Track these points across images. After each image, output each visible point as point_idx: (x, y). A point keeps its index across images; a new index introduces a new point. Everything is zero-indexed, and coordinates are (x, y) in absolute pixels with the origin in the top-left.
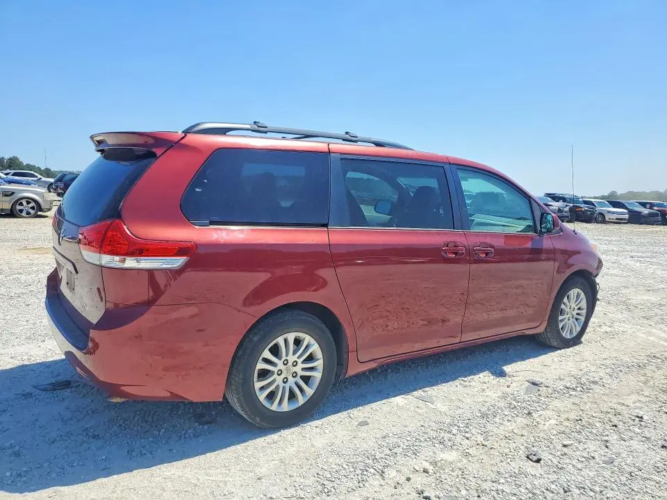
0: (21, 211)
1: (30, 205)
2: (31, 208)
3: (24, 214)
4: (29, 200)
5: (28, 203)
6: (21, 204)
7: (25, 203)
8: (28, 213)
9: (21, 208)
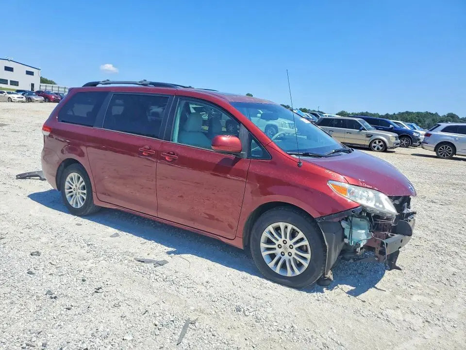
0: (374, 147)
1: (380, 144)
2: (380, 146)
3: (376, 149)
4: (380, 141)
5: (379, 142)
6: (375, 143)
7: (377, 142)
8: (378, 149)
9: (375, 145)
